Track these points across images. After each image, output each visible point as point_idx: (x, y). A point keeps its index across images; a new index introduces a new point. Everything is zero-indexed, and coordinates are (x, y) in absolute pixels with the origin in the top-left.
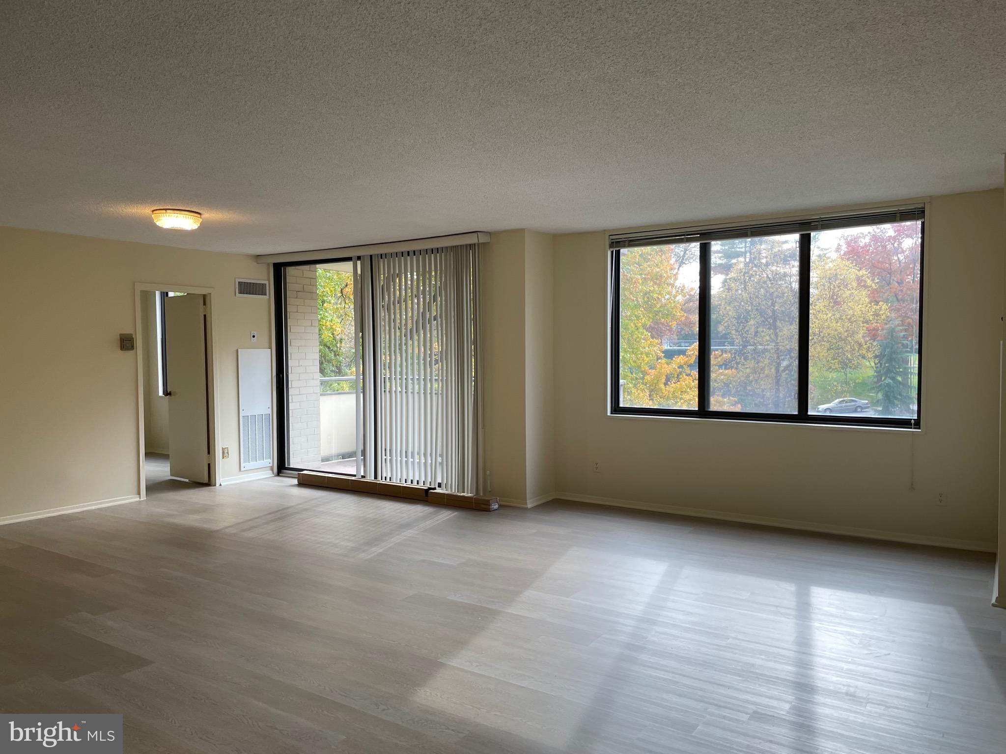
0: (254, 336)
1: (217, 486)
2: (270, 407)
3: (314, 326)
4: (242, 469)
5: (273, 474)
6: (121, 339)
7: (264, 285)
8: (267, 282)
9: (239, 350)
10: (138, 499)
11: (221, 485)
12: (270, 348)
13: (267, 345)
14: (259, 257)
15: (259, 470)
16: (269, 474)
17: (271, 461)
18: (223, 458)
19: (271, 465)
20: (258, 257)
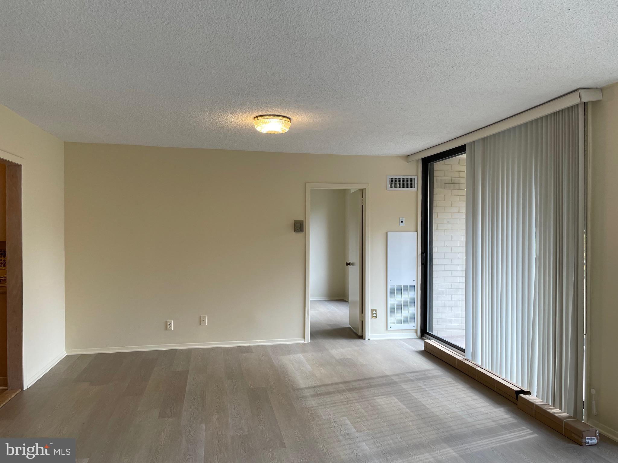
0: (402, 222)
1: (366, 339)
2: (415, 280)
3: (461, 213)
4: (389, 328)
5: (417, 336)
6: (295, 224)
7: (413, 180)
8: (416, 177)
9: (388, 232)
10: (304, 342)
11: (369, 339)
12: (417, 231)
13: (414, 228)
14: (409, 156)
15: (404, 331)
16: (413, 335)
17: (415, 325)
18: (372, 318)
19: (415, 328)
20: (407, 157)
